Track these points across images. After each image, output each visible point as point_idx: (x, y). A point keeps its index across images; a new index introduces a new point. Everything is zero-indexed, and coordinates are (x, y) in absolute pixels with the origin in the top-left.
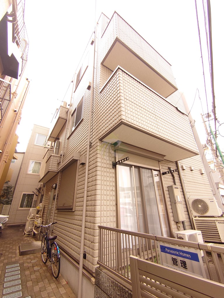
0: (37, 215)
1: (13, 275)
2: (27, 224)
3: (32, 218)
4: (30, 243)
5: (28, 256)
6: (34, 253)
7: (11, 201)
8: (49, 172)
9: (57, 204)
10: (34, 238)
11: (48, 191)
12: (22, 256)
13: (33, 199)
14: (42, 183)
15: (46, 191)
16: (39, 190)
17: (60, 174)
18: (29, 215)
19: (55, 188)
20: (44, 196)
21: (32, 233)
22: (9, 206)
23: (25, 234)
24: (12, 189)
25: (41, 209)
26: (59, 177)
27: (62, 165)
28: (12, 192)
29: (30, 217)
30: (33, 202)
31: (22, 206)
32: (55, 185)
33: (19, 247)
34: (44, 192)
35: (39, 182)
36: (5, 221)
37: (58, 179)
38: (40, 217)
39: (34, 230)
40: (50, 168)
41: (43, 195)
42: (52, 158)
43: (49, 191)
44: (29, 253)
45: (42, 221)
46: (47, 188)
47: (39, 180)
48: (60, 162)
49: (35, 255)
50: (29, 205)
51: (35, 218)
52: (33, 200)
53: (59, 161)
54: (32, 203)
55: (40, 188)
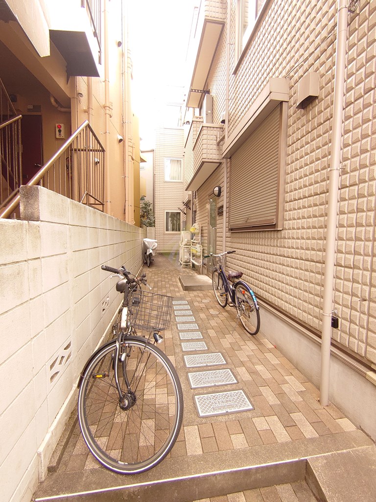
0: (192, 241)
1: (184, 316)
2: (181, 252)
3: (186, 245)
4: (191, 276)
5: (195, 293)
6: (202, 290)
7: (154, 222)
8: (203, 163)
9: (229, 222)
10: (194, 270)
11: (202, 205)
12: (187, 292)
13: (179, 219)
14: (190, 193)
15: (199, 205)
16: (187, 204)
17: (227, 163)
18: (181, 240)
19: (219, 195)
20: (198, 212)
21: (191, 264)
22: (153, 228)
23: (181, 264)
24: (151, 207)
25: (198, 231)
26: (225, 170)
27: (230, 142)
28: (152, 211)
29: (184, 243)
30: (181, 224)
31: (167, 230)
32: (217, 189)
33: (180, 279)
34: (196, 207)
35: (186, 190)
36: (154, 246)
37: (225, 175)
38: (199, 243)
39: (191, 260)
40: (204, 156)
41: (195, 211)
42: (204, 132)
43: (207, 203)
44: (195, 289)
45: (202, 249)
46: (200, 200)
47: (186, 187)
48: (224, 138)
49: (204, 293)
50: (177, 228)
51: (190, 245)
52: (181, 221)
53: (218, 137)
54: (179, 224)
55: (189, 201)
